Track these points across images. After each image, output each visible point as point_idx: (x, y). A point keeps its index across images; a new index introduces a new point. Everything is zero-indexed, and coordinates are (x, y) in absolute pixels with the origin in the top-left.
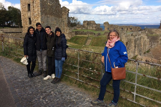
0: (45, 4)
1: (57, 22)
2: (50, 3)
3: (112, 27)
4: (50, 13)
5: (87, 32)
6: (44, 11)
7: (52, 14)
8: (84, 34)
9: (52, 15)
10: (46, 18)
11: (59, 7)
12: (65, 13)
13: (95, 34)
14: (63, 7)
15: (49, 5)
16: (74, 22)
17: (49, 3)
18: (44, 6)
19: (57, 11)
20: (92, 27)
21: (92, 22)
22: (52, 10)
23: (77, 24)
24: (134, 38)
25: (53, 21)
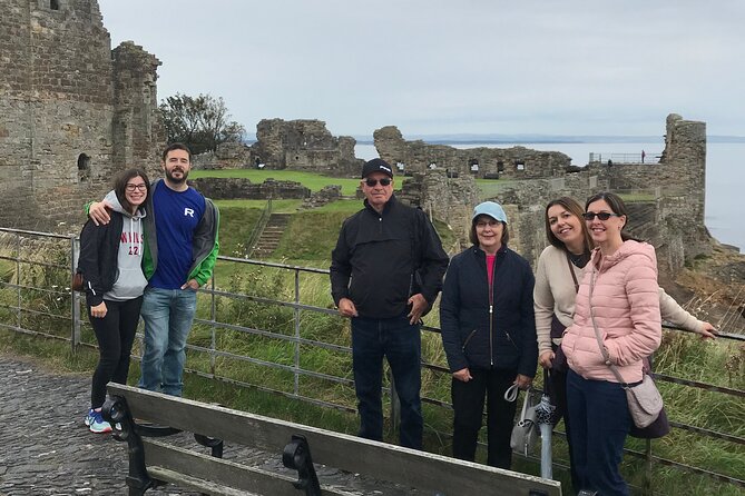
0: (14, 30)
1: (86, 131)
2: (43, 25)
3: (421, 157)
4: (46, 81)
5: (268, 181)
6: (10, 66)
7: (55, 84)
8: (249, 197)
9: (59, 90)
10: (21, 105)
11: (96, 45)
12: (134, 80)
13: (306, 193)
14: (123, 44)
15: (41, 37)
16: (200, 125)
17: (35, 24)
18: (8, 39)
19: (90, 67)
20: (311, 156)
21: (308, 129)
22: (57, 62)
23: (222, 137)
25: (64, 124)
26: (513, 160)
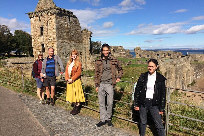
0: (61, 26)
1: (77, 49)
2: (67, 25)
3: (145, 54)
4: (68, 38)
6: (61, 35)
9: (71, 40)
10: (63, 44)
11: (78, 30)
12: (86, 38)
13: (124, 63)
14: (84, 29)
15: (67, 28)
16: (96, 48)
18: (60, 29)
19: (77, 35)
20: (120, 54)
21: (119, 48)
22: (70, 34)
24: (174, 67)
25: (72, 48)
26: (168, 54)
